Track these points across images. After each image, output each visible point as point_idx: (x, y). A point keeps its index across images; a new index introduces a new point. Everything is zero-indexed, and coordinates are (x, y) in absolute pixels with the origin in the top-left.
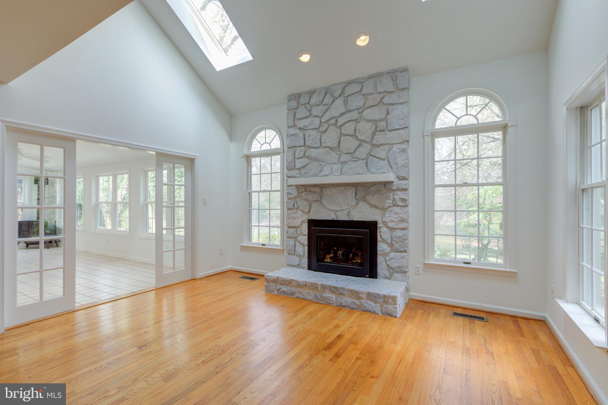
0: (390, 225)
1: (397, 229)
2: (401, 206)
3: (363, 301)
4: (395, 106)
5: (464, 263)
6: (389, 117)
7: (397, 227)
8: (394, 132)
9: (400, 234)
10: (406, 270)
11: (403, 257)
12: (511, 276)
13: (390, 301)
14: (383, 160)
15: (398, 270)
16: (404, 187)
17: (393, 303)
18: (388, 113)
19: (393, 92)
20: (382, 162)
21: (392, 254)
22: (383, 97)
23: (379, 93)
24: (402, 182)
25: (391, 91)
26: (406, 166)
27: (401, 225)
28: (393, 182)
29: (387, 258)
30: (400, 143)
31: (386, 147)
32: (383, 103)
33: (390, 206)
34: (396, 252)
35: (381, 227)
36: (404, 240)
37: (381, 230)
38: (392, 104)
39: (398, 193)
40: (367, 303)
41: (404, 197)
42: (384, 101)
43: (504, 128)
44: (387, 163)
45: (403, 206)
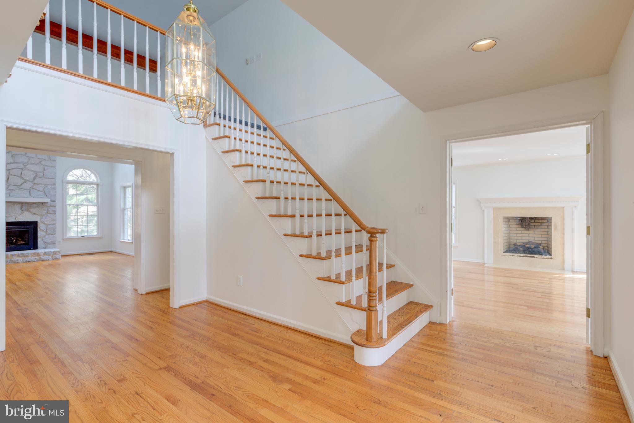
0: (46, 222)
1: (50, 224)
2: (52, 214)
3: (41, 257)
4: (49, 167)
5: (82, 236)
6: (45, 171)
7: (50, 223)
8: (48, 179)
9: (52, 227)
10: (55, 242)
11: (54, 237)
12: (101, 238)
13: (57, 253)
14: (41, 191)
15: (51, 243)
16: (54, 205)
17: (59, 253)
18: (44, 169)
19: (47, 160)
20: (40, 193)
21: (47, 236)
22: (41, 161)
23: (38, 158)
24: (53, 203)
25: (46, 159)
26: (55, 195)
27: (52, 223)
28: (48, 203)
29: (44, 239)
30: (52, 185)
31: (43, 185)
32: (41, 164)
33: (45, 214)
34: (49, 235)
35: (40, 224)
36: (54, 229)
37: (40, 225)
38: (47, 166)
39: (51, 208)
40: (44, 257)
41: (54, 209)
42: (42, 163)
43: (98, 185)
44: (43, 193)
45: (54, 214)
